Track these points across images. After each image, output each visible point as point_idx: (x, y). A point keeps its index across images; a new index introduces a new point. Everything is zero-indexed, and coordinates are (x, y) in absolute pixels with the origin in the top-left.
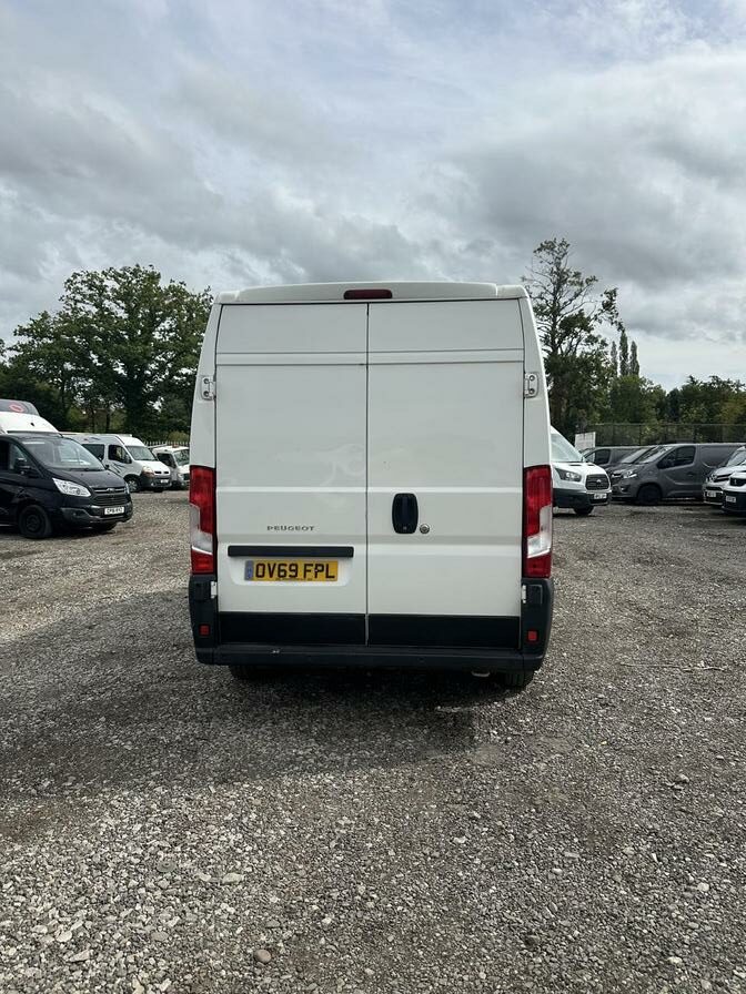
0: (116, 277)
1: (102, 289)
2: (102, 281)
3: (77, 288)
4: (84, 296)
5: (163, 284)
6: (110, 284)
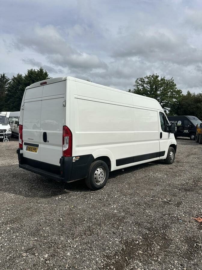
0: (148, 78)
1: (144, 82)
2: (144, 80)
3: (138, 82)
4: (140, 84)
5: (159, 79)
6: (146, 80)
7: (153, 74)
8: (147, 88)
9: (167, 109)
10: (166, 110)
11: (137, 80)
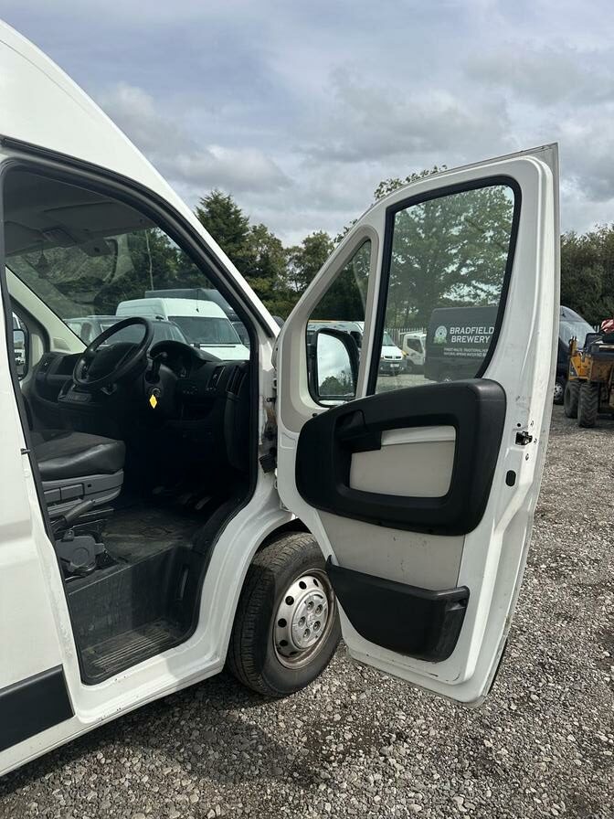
7: (436, 168)
8: (416, 216)
9: (482, 290)
10: (479, 292)
11: (381, 186)
